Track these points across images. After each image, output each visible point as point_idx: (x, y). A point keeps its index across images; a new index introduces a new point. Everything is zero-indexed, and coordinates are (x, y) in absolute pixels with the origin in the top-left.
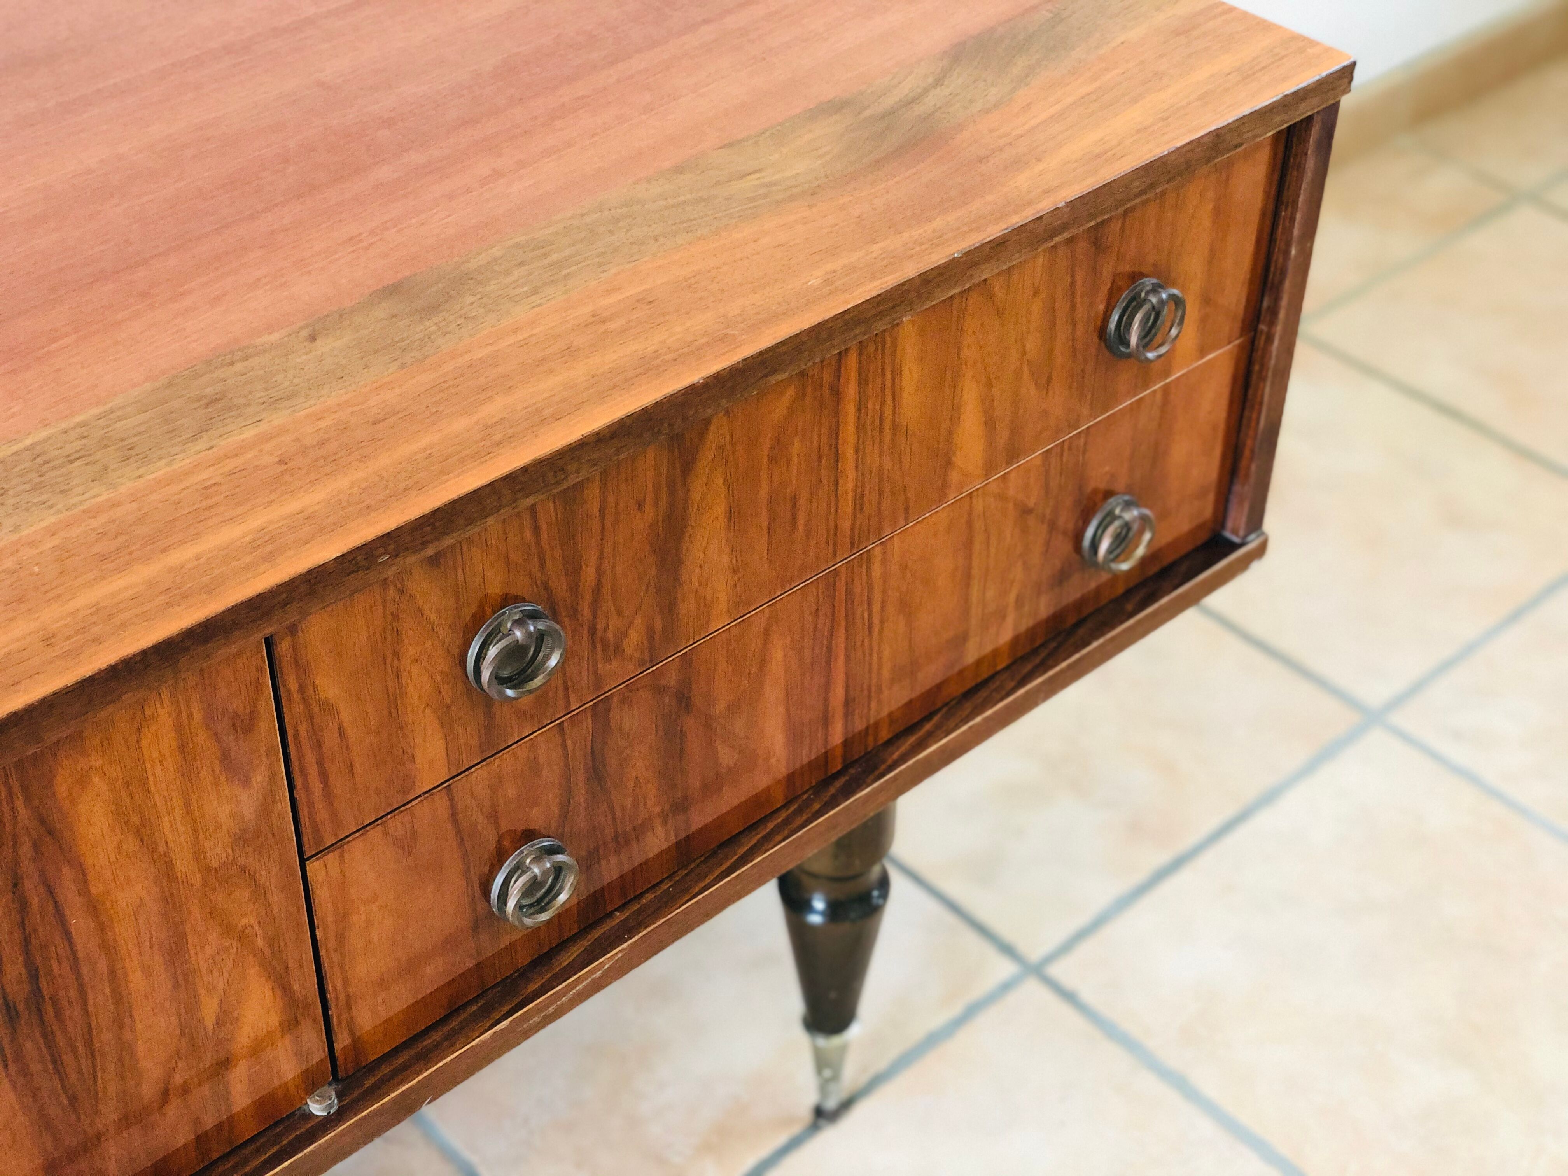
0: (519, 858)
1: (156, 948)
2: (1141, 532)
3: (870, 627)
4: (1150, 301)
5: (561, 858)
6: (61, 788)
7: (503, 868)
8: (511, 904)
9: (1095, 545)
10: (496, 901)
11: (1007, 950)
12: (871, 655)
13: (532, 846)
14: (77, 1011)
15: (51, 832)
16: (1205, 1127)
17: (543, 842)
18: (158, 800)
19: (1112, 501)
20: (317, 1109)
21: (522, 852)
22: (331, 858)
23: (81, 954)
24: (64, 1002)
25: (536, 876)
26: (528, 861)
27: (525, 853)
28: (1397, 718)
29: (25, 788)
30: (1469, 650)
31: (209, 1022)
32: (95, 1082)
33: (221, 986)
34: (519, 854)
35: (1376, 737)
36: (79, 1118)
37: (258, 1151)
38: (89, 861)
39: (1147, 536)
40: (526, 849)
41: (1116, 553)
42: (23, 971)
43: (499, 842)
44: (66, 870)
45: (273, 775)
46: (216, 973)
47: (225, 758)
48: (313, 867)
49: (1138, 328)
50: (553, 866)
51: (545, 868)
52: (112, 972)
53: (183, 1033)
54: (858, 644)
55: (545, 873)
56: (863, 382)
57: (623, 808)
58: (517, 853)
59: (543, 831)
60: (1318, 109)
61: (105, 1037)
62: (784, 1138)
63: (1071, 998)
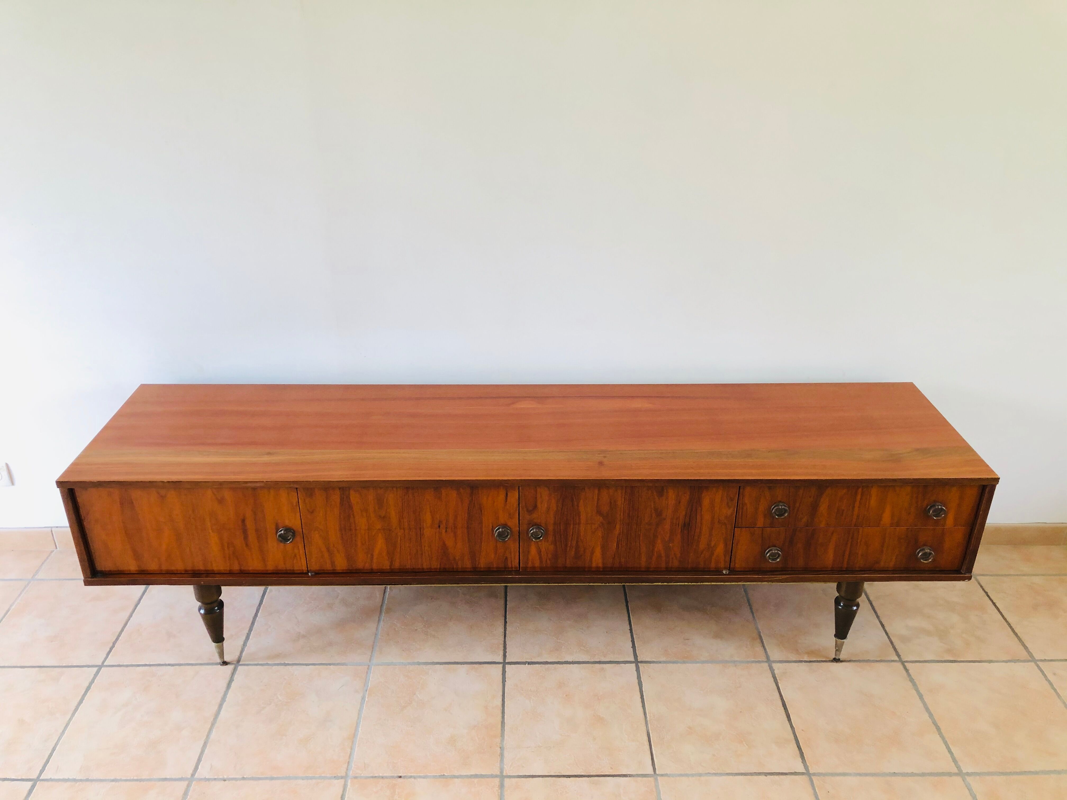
1: (708, 527)
5: (779, 552)
6: (703, 496)
7: (769, 549)
8: (768, 556)
9: (918, 553)
11: (898, 655)
14: (694, 532)
16: (921, 705)
17: (777, 548)
18: (716, 505)
20: (724, 572)
22: (739, 529)
23: (697, 522)
24: (692, 528)
26: (773, 550)
29: (698, 494)
31: (712, 545)
32: (692, 545)
33: (716, 540)
36: (688, 549)
37: (713, 573)
42: (688, 520)
43: (770, 544)
45: (734, 510)
46: (716, 538)
47: (728, 504)
48: (735, 528)
52: (701, 528)
53: (708, 544)
55: (776, 553)
56: (862, 495)
57: (795, 551)
58: (772, 548)
60: (988, 484)
61: (696, 538)
62: (824, 660)
63: (907, 670)
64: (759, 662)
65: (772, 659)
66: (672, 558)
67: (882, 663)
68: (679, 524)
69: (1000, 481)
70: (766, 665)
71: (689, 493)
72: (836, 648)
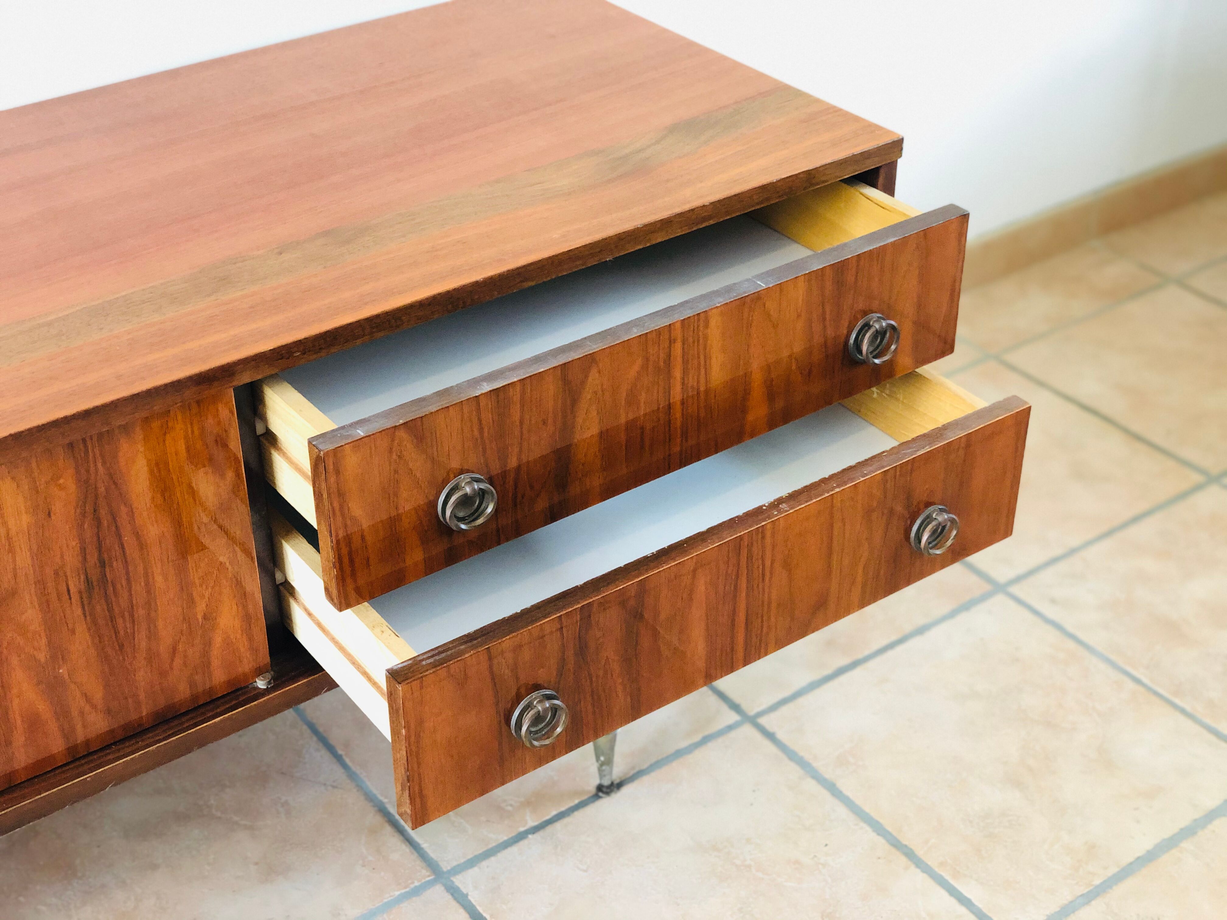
0: (530, 700)
1: (171, 564)
2: (950, 531)
3: (763, 575)
4: (875, 327)
5: (556, 702)
6: (122, 461)
7: (519, 706)
8: (524, 729)
9: (919, 536)
10: (514, 726)
11: (735, 707)
12: (763, 595)
13: (538, 693)
14: (126, 595)
15: (115, 483)
17: (545, 692)
18: (175, 477)
19: (931, 509)
20: (261, 684)
21: (532, 696)
23: (129, 559)
24: (119, 586)
25: (539, 711)
26: (535, 703)
27: (534, 697)
28: (1015, 590)
29: (102, 456)
30: (1072, 552)
31: (200, 616)
32: (134, 639)
33: (207, 595)
34: (530, 698)
35: (1000, 598)
36: (124, 659)
37: (226, 703)
38: (135, 505)
39: (954, 533)
40: (534, 695)
41: (934, 543)
42: (97, 561)
43: (518, 689)
44: (122, 507)
46: (204, 587)
47: (211, 459)
49: (867, 343)
50: (550, 706)
51: (545, 707)
52: (146, 574)
53: (184, 619)
54: (755, 586)
55: (545, 710)
57: (597, 676)
58: (529, 697)
59: (546, 685)
60: (880, 165)
61: (141, 612)
62: (576, 801)
63: (770, 736)
64: (416, 892)
65: (445, 866)
66: (82, 713)
67: (710, 745)
68: (68, 591)
69: (905, 145)
70: (438, 892)
71: (71, 471)
72: (598, 759)
